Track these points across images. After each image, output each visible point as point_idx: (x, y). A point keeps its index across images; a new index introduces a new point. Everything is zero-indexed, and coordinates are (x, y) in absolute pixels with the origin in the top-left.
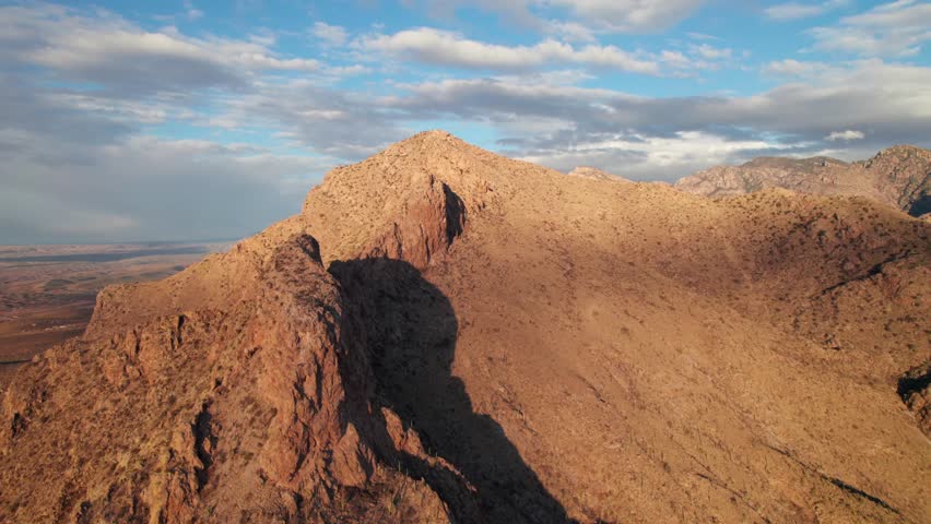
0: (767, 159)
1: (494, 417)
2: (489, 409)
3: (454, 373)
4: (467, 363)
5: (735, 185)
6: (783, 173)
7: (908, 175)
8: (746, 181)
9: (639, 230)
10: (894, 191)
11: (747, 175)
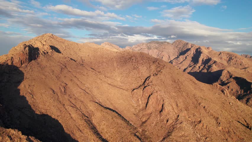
0: (154, 41)
1: (25, 96)
2: (24, 95)
3: (18, 88)
4: (23, 86)
5: (145, 48)
6: (157, 45)
7: (180, 46)
8: (148, 47)
9: (96, 59)
10: (177, 50)
11: (148, 45)
